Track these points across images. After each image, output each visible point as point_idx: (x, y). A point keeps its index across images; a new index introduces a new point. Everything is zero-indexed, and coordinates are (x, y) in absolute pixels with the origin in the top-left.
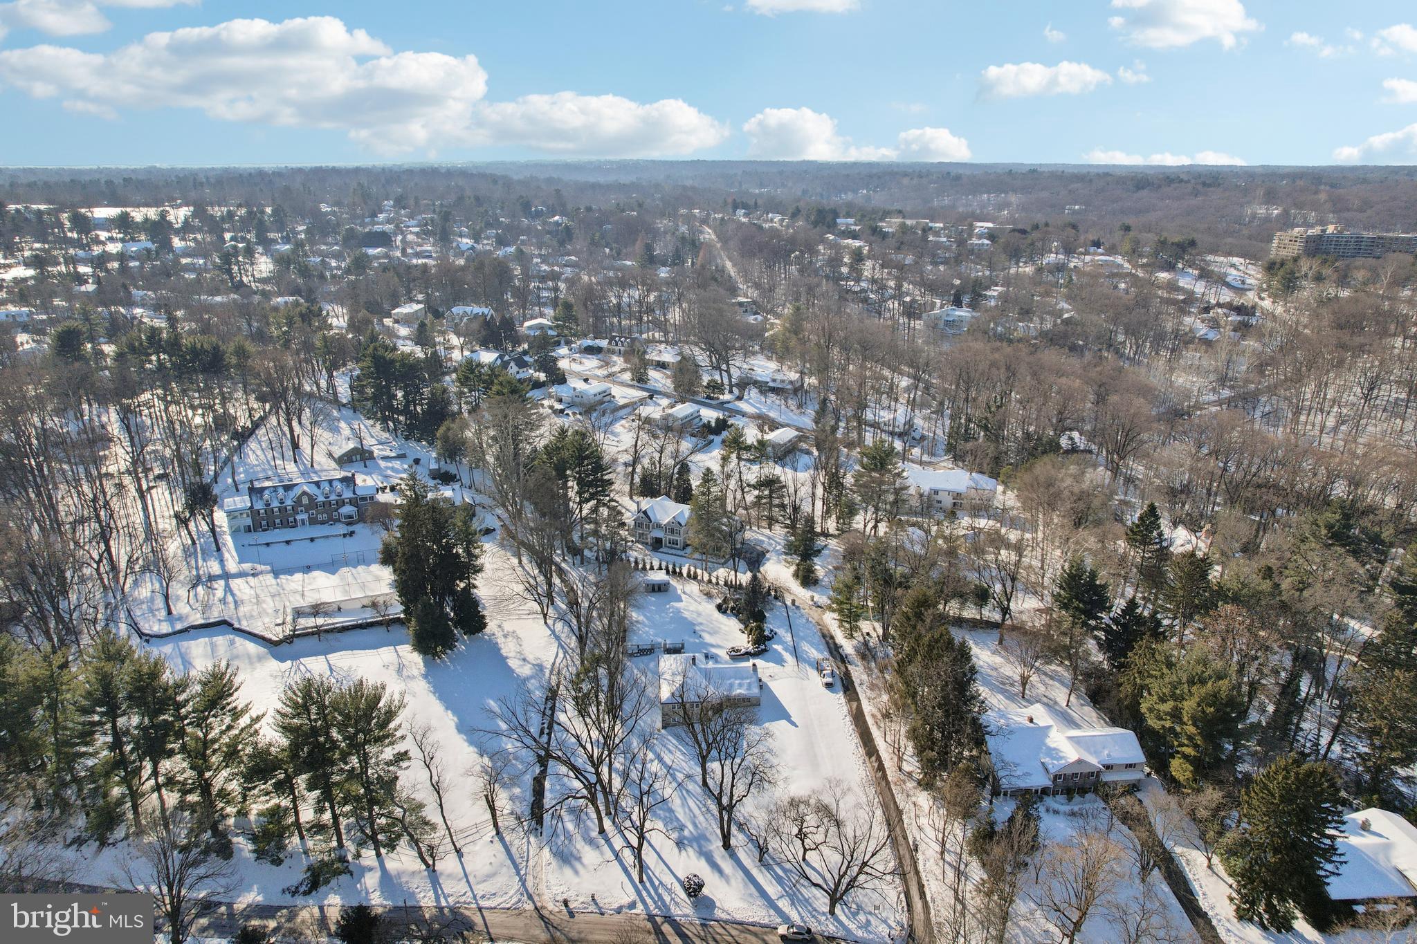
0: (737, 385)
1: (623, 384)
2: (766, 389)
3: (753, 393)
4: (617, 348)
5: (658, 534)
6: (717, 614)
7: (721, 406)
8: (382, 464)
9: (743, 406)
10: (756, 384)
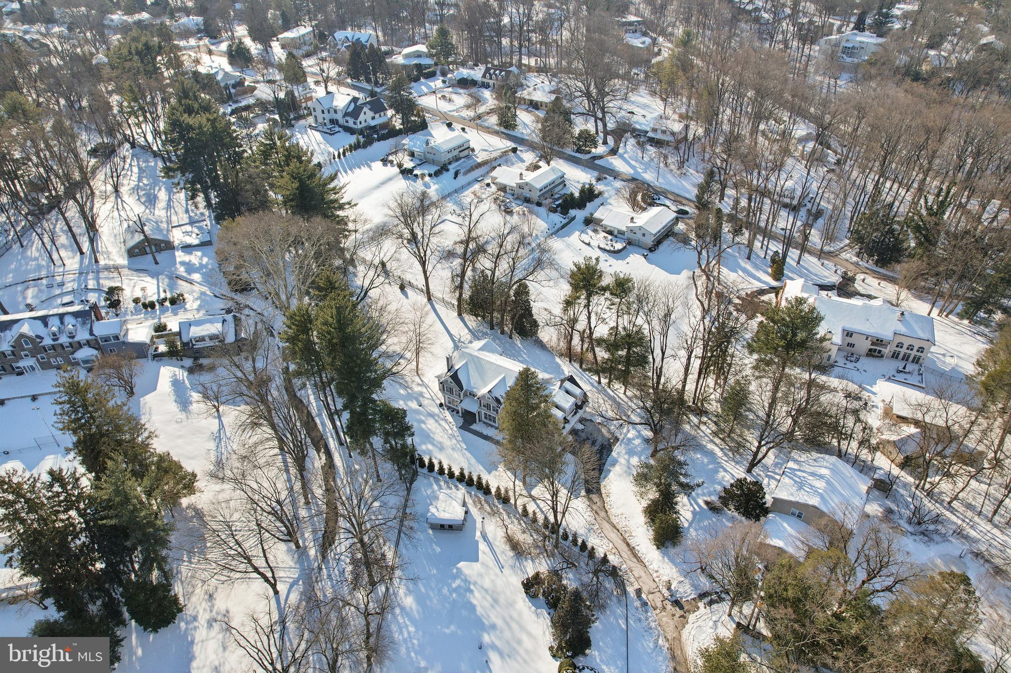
0: (613, 132)
1: (489, 130)
2: (645, 139)
3: (629, 145)
4: (491, 82)
5: (473, 408)
6: (522, 601)
7: (591, 164)
8: (180, 256)
9: (616, 163)
10: (638, 134)
